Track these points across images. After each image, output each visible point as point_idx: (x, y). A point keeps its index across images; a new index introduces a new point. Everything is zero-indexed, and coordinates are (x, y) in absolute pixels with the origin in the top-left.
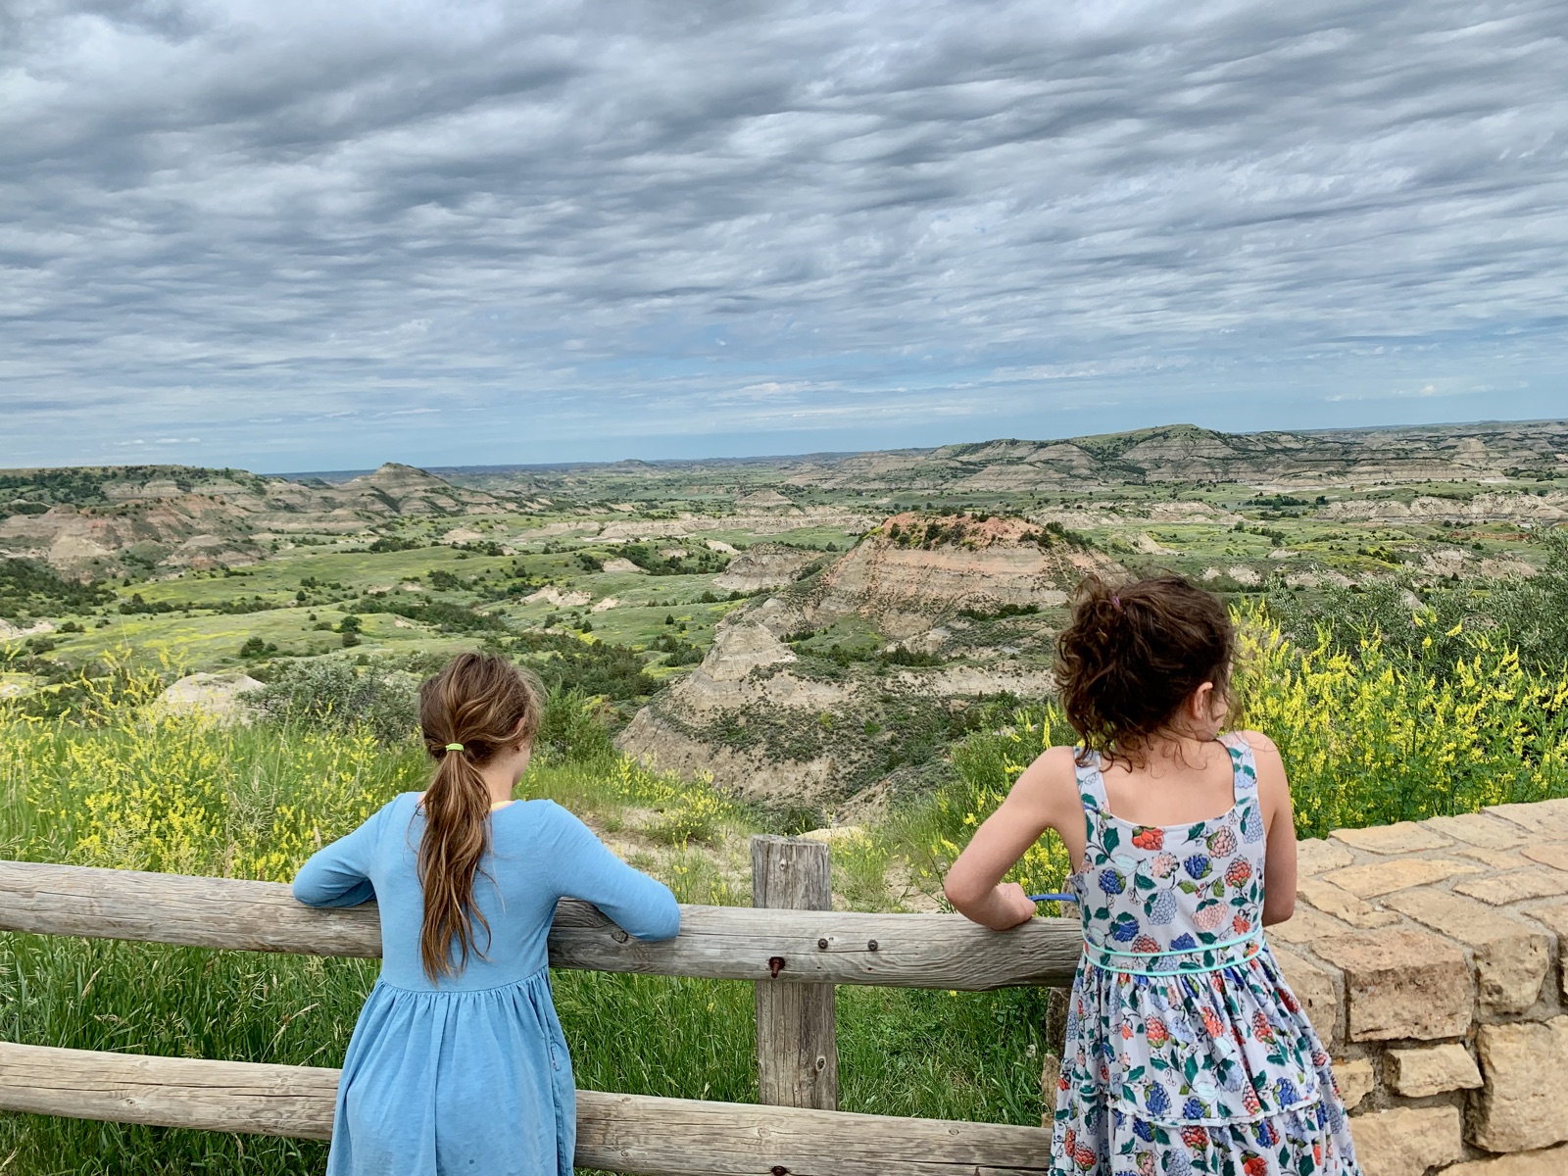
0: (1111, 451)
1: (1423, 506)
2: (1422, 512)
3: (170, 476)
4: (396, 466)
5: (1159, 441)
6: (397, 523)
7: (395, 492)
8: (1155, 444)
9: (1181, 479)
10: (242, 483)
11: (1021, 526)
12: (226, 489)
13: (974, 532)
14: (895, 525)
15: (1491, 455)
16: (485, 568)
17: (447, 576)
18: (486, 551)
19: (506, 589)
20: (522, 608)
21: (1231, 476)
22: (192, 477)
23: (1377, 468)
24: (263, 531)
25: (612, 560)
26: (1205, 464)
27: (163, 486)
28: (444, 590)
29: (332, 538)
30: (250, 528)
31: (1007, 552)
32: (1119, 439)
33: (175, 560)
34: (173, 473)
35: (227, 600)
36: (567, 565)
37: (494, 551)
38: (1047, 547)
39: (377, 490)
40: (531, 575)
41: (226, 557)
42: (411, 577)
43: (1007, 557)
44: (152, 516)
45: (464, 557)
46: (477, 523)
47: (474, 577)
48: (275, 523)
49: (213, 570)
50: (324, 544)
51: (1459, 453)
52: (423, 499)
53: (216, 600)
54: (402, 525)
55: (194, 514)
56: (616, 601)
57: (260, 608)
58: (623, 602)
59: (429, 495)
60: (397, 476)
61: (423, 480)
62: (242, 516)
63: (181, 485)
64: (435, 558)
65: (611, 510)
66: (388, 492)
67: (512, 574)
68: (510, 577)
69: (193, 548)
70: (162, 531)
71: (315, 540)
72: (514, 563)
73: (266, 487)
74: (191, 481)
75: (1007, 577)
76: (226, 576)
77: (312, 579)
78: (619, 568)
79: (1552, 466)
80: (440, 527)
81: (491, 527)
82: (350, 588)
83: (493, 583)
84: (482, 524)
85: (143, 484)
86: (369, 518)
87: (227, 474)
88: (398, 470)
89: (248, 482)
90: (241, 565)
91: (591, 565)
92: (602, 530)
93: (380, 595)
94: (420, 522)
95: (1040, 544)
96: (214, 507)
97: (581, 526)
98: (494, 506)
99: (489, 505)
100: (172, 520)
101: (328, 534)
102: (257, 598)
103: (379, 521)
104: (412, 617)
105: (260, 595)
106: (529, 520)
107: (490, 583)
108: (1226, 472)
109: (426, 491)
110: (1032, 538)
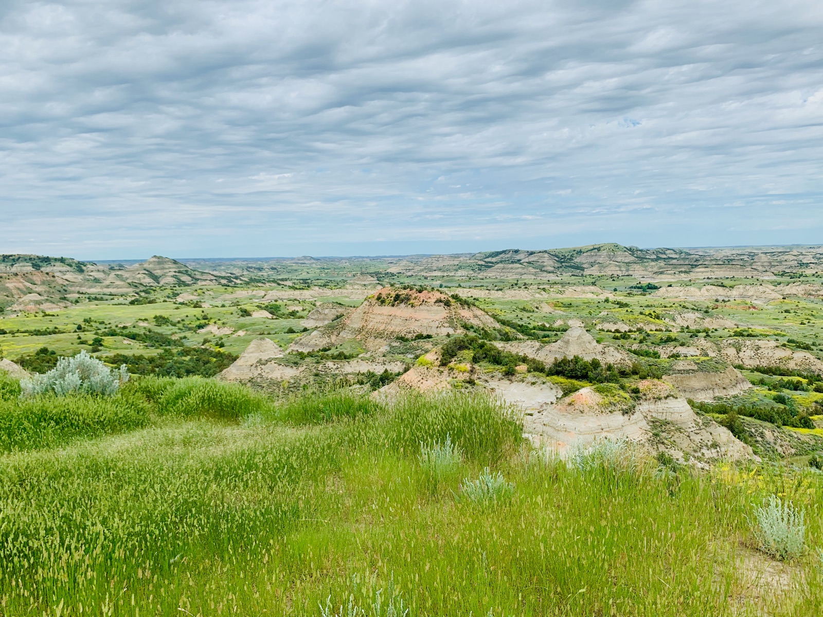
0: (569, 257)
1: (708, 290)
2: (707, 294)
3: (28, 261)
4: (158, 258)
5: (595, 252)
6: (152, 289)
7: (158, 272)
8: (592, 254)
9: (602, 274)
10: (70, 265)
11: (438, 295)
12: (61, 269)
13: (415, 298)
14: (380, 294)
15: (773, 264)
16: (186, 314)
17: (164, 318)
18: (192, 306)
19: (195, 326)
20: (196, 335)
21: (630, 273)
22: (42, 262)
23: (707, 269)
24: (74, 292)
25: (257, 311)
26: (616, 266)
27: (24, 266)
28: (160, 326)
29: (112, 297)
30: (66, 291)
31: (428, 308)
32: (574, 251)
33: (16, 307)
34: (30, 259)
35: (37, 329)
36: (232, 314)
37: (197, 305)
38: (448, 306)
39: (147, 271)
40: (211, 318)
41: (46, 307)
42: (143, 318)
43: (428, 311)
44: (9, 283)
45: (177, 308)
46: (196, 290)
47: (179, 319)
48: (83, 288)
49: (37, 313)
50: (107, 300)
51: (755, 262)
52: (173, 276)
53: (33, 329)
54: (154, 291)
55: (36, 282)
56: (245, 332)
57: (55, 333)
58: (249, 333)
59: (177, 274)
60: (159, 263)
61: (174, 266)
62: (65, 284)
63: (34, 266)
64: (163, 309)
65: (279, 284)
66: (153, 272)
67: (201, 318)
68: (199, 319)
69: (27, 301)
70: (14, 292)
71: (102, 298)
72: (203, 312)
73: (84, 268)
74: (41, 264)
75: (427, 321)
76: (43, 316)
77: (90, 318)
78: (260, 315)
79: (804, 270)
80: (176, 292)
81: (204, 293)
82: (110, 324)
83: (188, 323)
84: (199, 291)
85: (12, 265)
86: (136, 286)
87: (62, 260)
88: (160, 260)
89: (74, 265)
90: (54, 310)
91: (246, 313)
92: (265, 295)
93: (124, 328)
94: (165, 289)
95: (445, 305)
96: (48, 279)
97: (254, 293)
98: (214, 281)
99: (211, 280)
100: (20, 286)
101: (110, 295)
102: (56, 328)
103: (142, 288)
104: (134, 339)
105: (57, 326)
106: (226, 289)
107: (187, 322)
108: (627, 270)
109: (175, 272)
110: (441, 301)
